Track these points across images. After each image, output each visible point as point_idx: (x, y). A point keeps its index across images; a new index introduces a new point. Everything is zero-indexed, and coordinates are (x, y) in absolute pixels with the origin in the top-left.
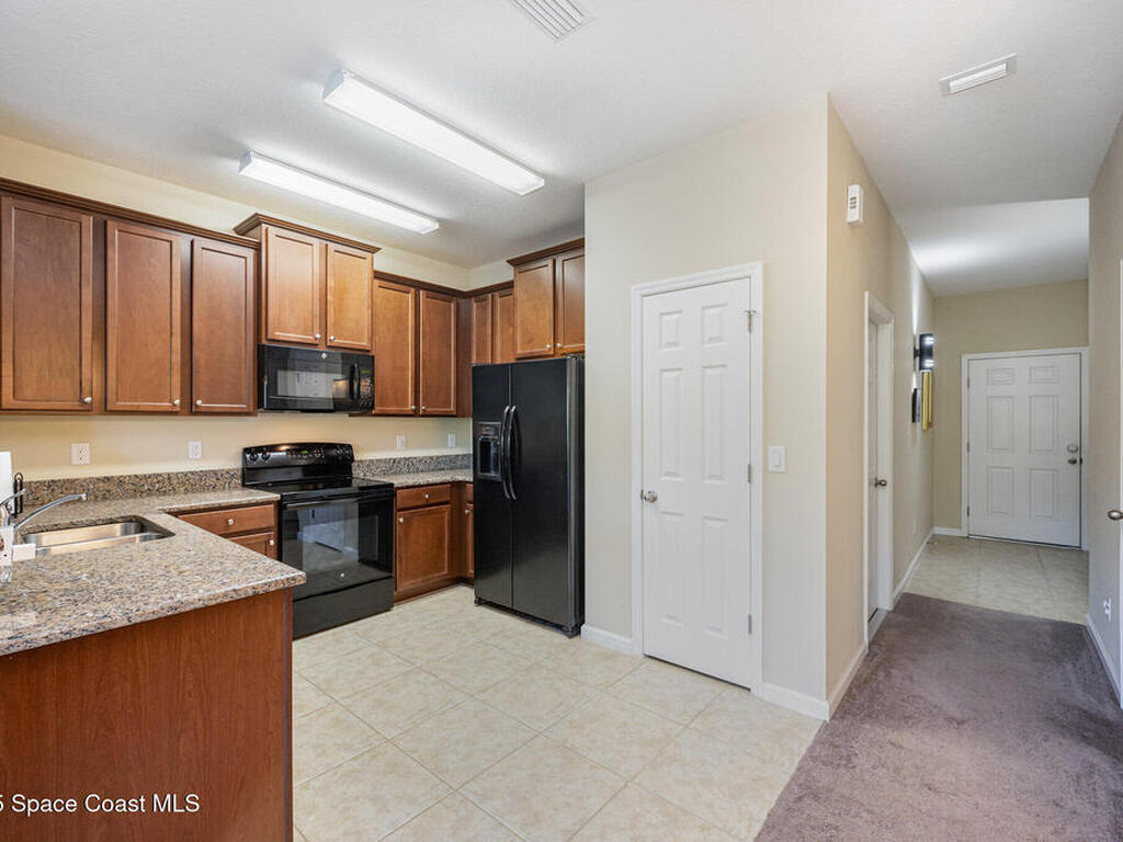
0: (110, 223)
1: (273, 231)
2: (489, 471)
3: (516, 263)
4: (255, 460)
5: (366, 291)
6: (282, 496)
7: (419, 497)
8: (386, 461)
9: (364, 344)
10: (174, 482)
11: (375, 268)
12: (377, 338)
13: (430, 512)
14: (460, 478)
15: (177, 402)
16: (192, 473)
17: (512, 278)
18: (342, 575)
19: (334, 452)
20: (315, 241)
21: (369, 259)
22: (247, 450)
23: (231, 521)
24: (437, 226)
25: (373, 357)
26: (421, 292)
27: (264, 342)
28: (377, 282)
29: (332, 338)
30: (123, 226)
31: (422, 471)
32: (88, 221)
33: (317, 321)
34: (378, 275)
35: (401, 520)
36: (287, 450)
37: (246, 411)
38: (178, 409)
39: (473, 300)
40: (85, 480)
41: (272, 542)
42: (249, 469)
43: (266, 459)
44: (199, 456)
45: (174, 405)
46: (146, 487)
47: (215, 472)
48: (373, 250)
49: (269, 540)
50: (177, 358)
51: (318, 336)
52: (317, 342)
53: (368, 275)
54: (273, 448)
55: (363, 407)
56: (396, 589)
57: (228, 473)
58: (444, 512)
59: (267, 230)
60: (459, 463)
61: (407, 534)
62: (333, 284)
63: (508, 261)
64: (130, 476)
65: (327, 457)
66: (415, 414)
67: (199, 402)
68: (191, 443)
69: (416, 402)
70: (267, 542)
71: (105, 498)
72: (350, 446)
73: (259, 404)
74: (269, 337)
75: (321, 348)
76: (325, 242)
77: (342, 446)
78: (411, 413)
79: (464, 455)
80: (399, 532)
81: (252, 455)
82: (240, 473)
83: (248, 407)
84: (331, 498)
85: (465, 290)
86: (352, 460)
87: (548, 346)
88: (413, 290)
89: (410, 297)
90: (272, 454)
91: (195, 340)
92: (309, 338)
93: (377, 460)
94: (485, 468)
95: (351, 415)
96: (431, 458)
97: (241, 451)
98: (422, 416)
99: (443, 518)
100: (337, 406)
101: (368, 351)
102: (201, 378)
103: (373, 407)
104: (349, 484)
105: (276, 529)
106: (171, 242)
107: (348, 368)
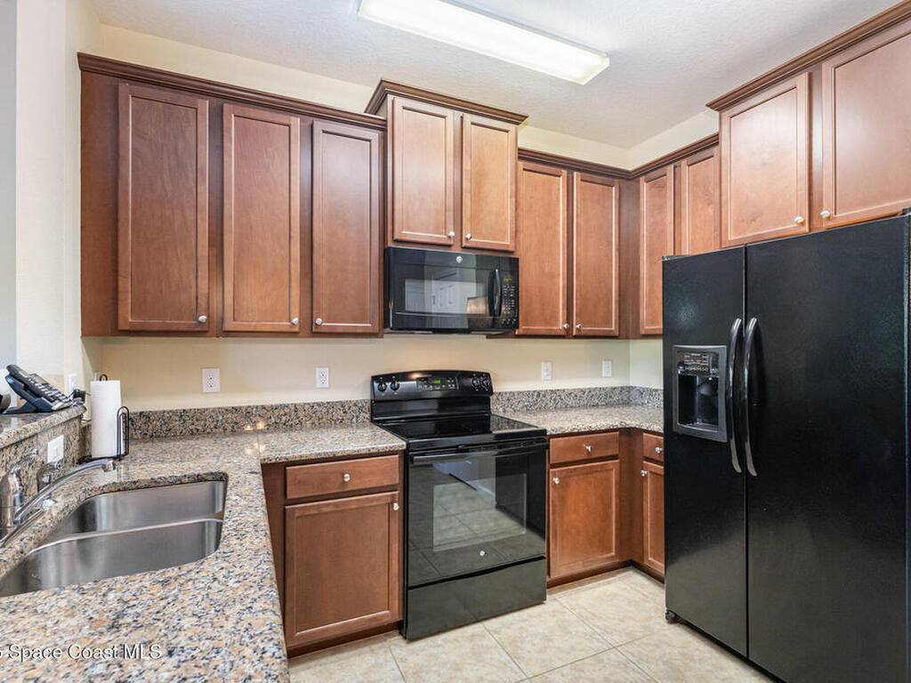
0: (227, 107)
1: (400, 102)
2: (692, 421)
3: (722, 105)
4: (383, 391)
5: (509, 175)
6: (408, 445)
7: (578, 448)
8: (528, 394)
9: (507, 242)
10: (301, 414)
11: (520, 145)
12: (521, 236)
13: (593, 471)
14: (633, 423)
15: (295, 320)
16: (318, 404)
17: (715, 130)
18: (482, 553)
19: (469, 382)
20: (448, 112)
21: (512, 133)
22: (375, 378)
23: (347, 477)
24: (606, 63)
25: (518, 259)
26: (575, 173)
27: (390, 244)
28: (521, 163)
29: (469, 236)
30: (240, 109)
31: (572, 407)
32: (205, 105)
33: (450, 215)
34: (524, 155)
35: (556, 480)
36: (418, 379)
37: (371, 331)
38: (297, 329)
39: (642, 179)
40: (214, 410)
41: (396, 507)
42: (376, 402)
43: (395, 389)
44: (327, 385)
45: (293, 324)
46: (273, 420)
47: (342, 404)
48: (518, 119)
49: (392, 503)
50: (296, 267)
51: (452, 234)
52: (451, 243)
53: (511, 155)
54: (404, 376)
55: (505, 326)
56: (549, 574)
57: (355, 405)
58: (611, 470)
59: (393, 102)
60: (616, 398)
61: (563, 500)
62: (469, 168)
63: (709, 106)
64: (257, 407)
65: (462, 387)
66: (566, 335)
67: (319, 321)
68: (318, 370)
69: (569, 319)
70: (391, 505)
71: (233, 431)
72: (488, 375)
73: (386, 324)
74: (396, 237)
75: (456, 249)
76: (461, 113)
77: (479, 374)
78: (563, 333)
79: (622, 388)
80: (552, 495)
81: (381, 384)
82: (368, 406)
83: (373, 326)
84: (466, 449)
85: (630, 169)
86: (491, 392)
87: (799, 219)
88: (564, 172)
89: (561, 181)
90: (402, 384)
91: (315, 244)
92: (441, 238)
93: (519, 393)
94: (687, 417)
95: (489, 337)
96: (583, 391)
97: (370, 379)
98: (576, 337)
99: (608, 479)
100: (473, 326)
101: (512, 252)
102: (323, 289)
103: (517, 326)
104: (486, 429)
105: (401, 487)
106: (289, 126)
107: (486, 275)
